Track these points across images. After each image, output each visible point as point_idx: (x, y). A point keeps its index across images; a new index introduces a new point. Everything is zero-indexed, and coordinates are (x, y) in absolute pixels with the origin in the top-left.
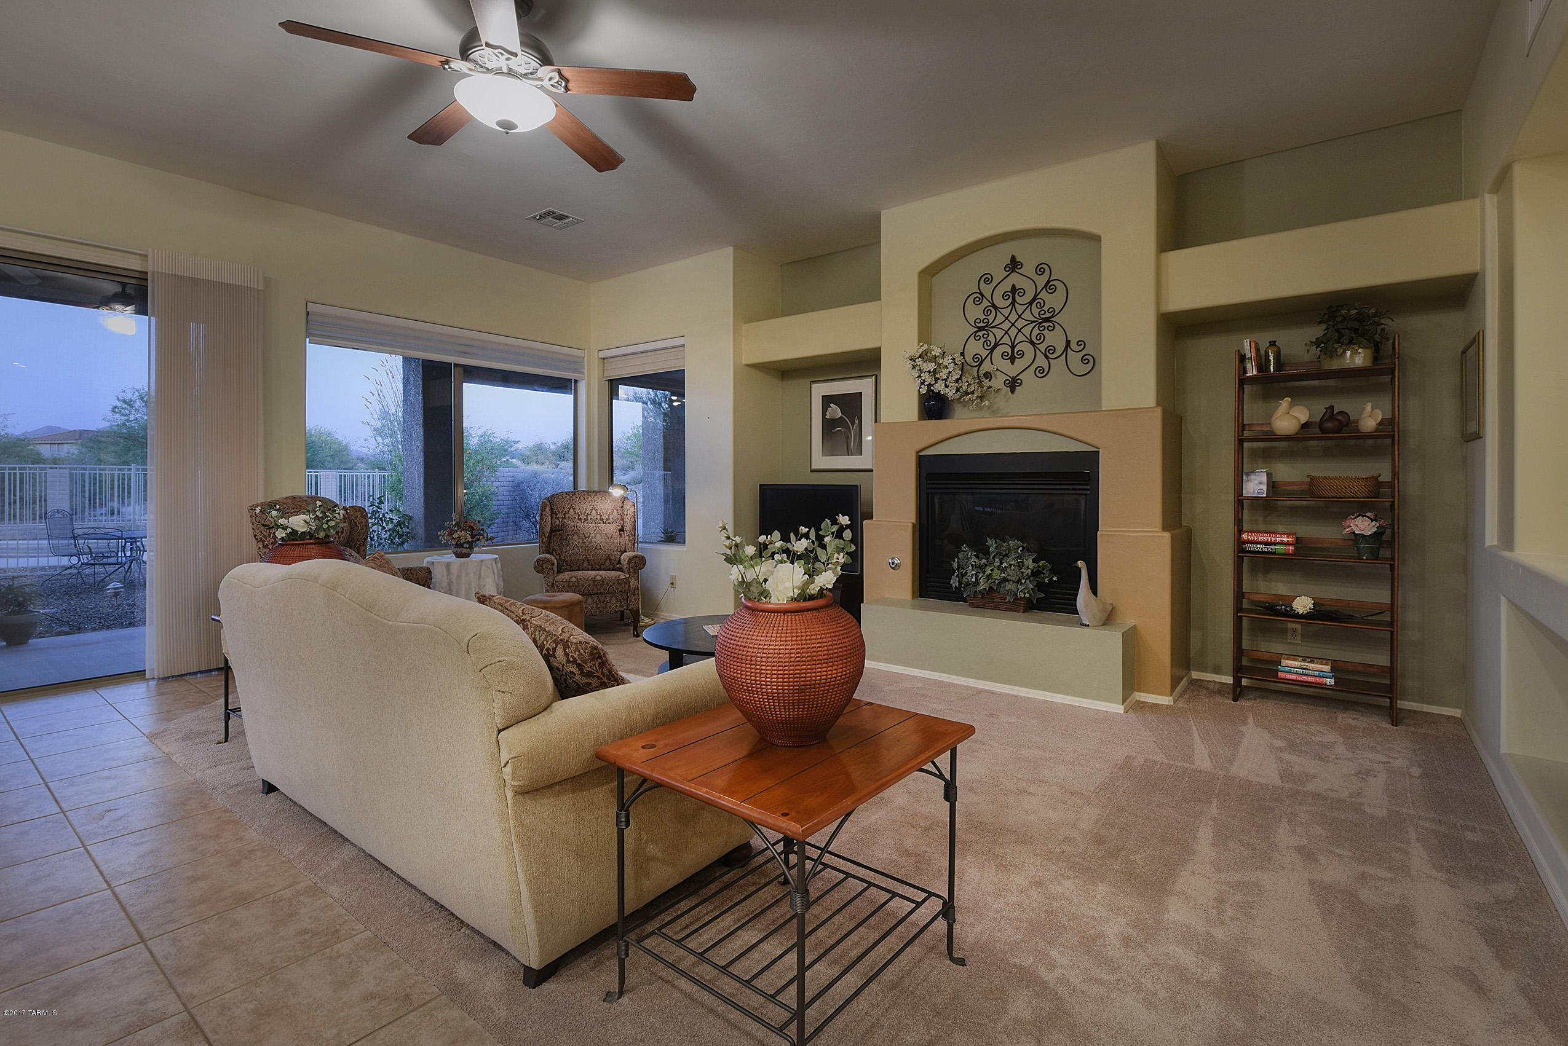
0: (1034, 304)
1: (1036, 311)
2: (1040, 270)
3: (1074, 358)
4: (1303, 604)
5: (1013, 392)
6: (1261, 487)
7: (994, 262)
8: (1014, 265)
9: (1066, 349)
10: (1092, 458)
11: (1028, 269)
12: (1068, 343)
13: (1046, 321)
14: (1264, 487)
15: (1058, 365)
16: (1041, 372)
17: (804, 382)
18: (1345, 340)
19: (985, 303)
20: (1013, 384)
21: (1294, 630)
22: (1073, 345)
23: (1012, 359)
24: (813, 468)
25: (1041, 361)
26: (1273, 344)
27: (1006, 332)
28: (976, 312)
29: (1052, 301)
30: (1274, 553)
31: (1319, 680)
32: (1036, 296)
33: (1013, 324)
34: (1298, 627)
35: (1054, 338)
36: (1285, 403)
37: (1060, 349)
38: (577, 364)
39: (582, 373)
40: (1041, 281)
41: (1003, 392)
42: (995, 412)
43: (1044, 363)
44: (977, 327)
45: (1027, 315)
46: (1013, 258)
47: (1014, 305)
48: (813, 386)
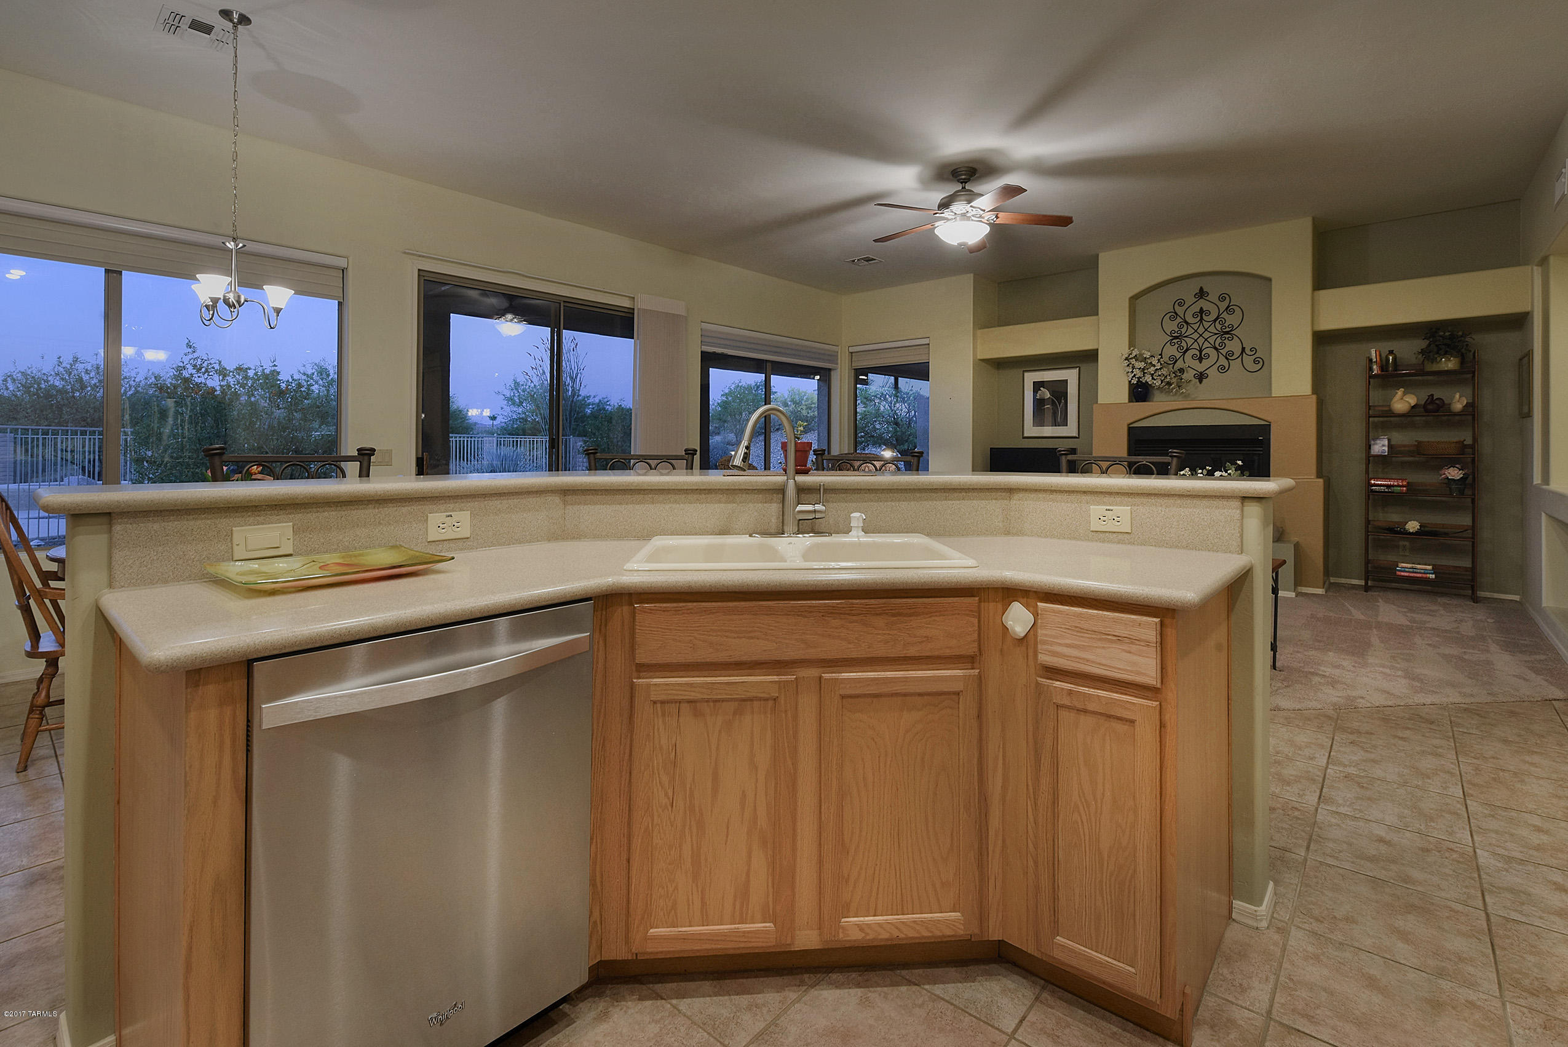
0: (1218, 322)
1: (1219, 327)
2: (1222, 298)
3: (1248, 360)
4: (1413, 526)
5: (1201, 382)
6: (1384, 448)
7: (1187, 293)
8: (1201, 294)
9: (1242, 353)
10: (1266, 429)
11: (1213, 297)
12: (1243, 349)
13: (1227, 333)
14: (1386, 449)
15: (1236, 365)
16: (1222, 369)
17: (1017, 372)
18: (1442, 352)
19: (1179, 320)
20: (1201, 377)
21: (1404, 546)
22: (1247, 351)
23: (1200, 359)
24: (1025, 435)
25: (1223, 361)
26: (1391, 352)
27: (1196, 341)
28: (1171, 326)
29: (1231, 320)
30: (1393, 492)
31: (1424, 576)
32: (1219, 316)
33: (1201, 335)
35: (1233, 346)
36: (1400, 392)
37: (1237, 352)
38: (833, 357)
39: (837, 364)
40: (1223, 306)
41: (1193, 382)
42: (1186, 397)
43: (1225, 362)
44: (1172, 336)
45: (1212, 329)
46: (1201, 289)
47: (1202, 322)
48: (1026, 374)
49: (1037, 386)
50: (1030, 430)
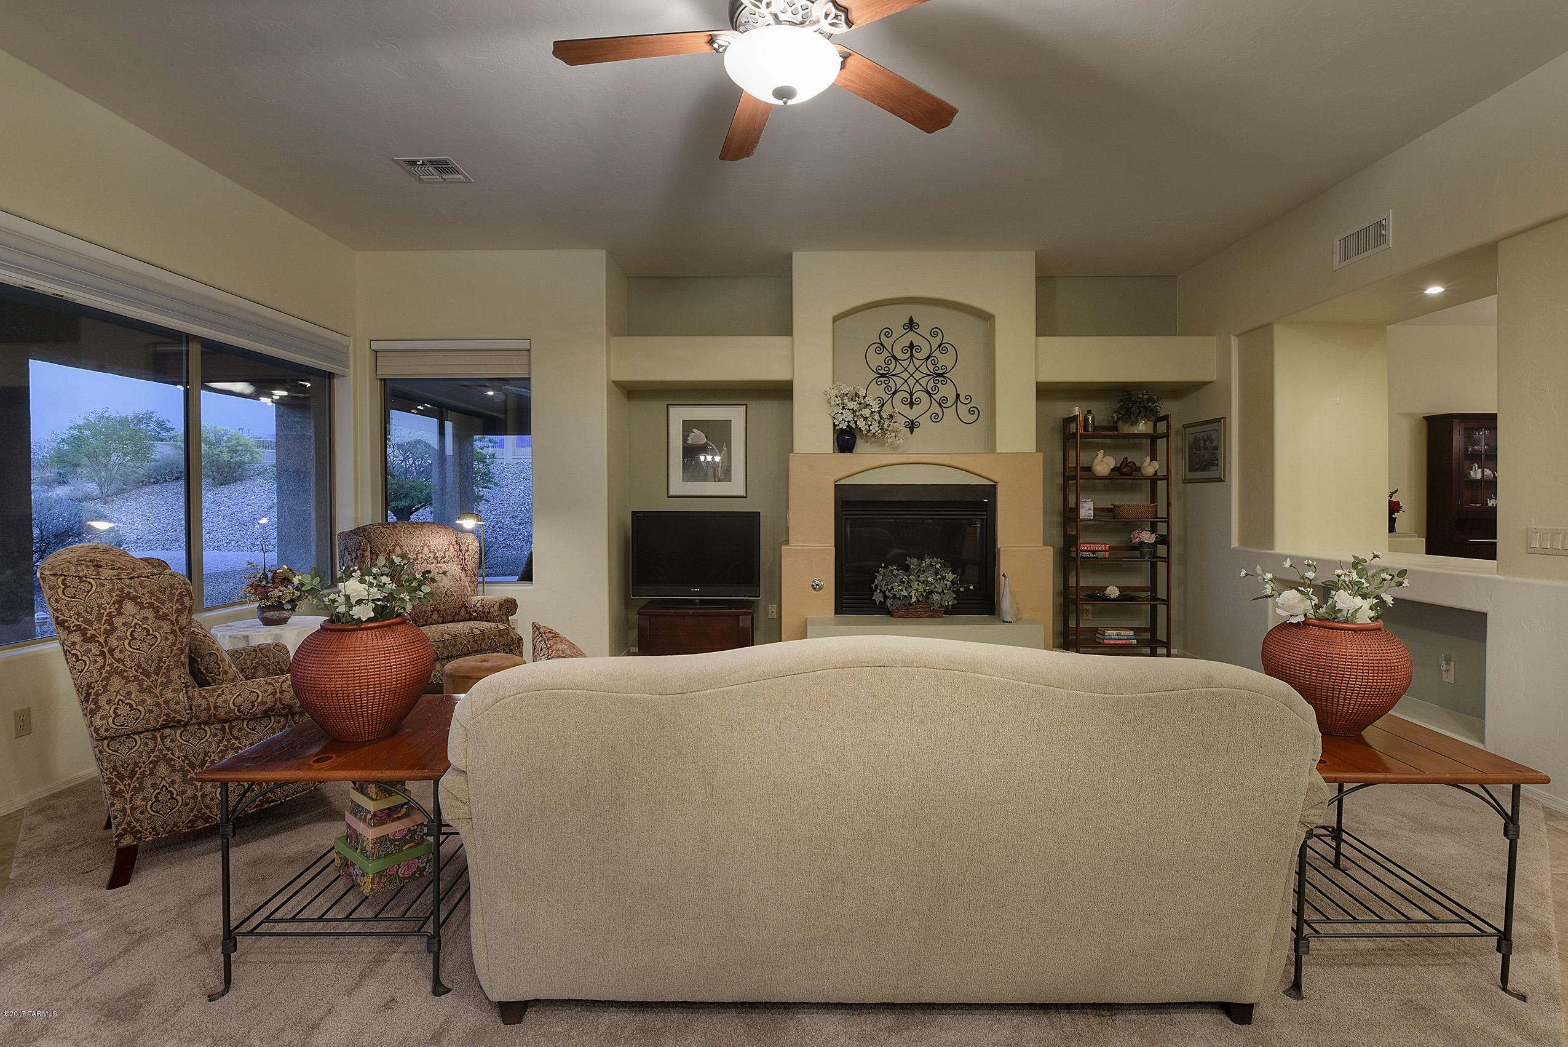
0: (929, 361)
1: (931, 367)
2: (934, 333)
3: (963, 409)
4: (1113, 592)
5: (912, 431)
6: (1090, 512)
7: (896, 319)
8: (911, 325)
9: (956, 400)
10: (991, 490)
11: (924, 330)
12: (958, 396)
13: (940, 376)
14: (1092, 512)
15: (950, 413)
16: (935, 419)
17: (660, 405)
18: (1142, 414)
19: (886, 354)
20: (912, 426)
22: (962, 398)
23: (911, 404)
24: (672, 493)
25: (936, 408)
26: (1089, 412)
27: (917, 381)
28: (877, 360)
29: (946, 360)
30: (1097, 558)
31: (1128, 642)
32: (930, 355)
33: (911, 375)
34: (1090, 607)
35: (946, 391)
36: (1101, 453)
37: (952, 399)
38: (340, 354)
40: (935, 342)
41: (903, 432)
42: (895, 448)
43: (939, 411)
44: (879, 373)
45: (923, 369)
46: (911, 319)
47: (912, 358)
48: (672, 410)
49: (688, 426)
50: (679, 485)
